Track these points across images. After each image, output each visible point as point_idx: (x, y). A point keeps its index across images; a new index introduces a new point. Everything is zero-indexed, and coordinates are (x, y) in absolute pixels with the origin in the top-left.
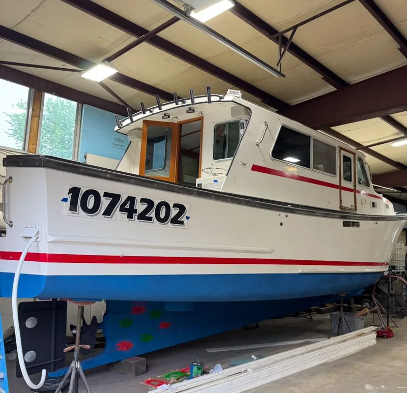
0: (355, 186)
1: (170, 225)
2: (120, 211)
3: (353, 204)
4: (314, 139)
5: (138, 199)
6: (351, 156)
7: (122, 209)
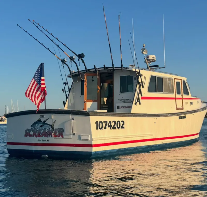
0: (182, 96)
1: (121, 129)
2: (108, 127)
3: (182, 106)
4: (164, 78)
5: (112, 122)
6: (180, 81)
7: (109, 126)
